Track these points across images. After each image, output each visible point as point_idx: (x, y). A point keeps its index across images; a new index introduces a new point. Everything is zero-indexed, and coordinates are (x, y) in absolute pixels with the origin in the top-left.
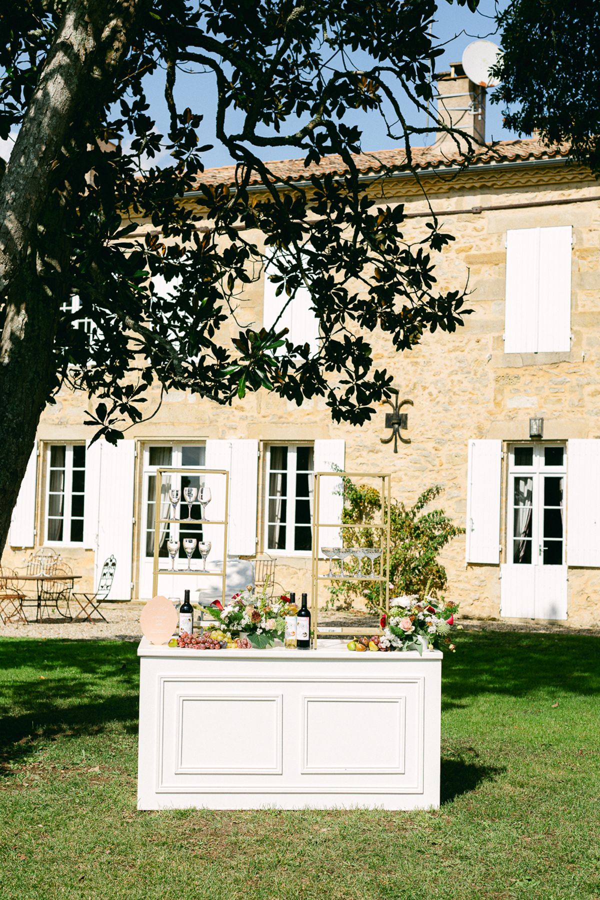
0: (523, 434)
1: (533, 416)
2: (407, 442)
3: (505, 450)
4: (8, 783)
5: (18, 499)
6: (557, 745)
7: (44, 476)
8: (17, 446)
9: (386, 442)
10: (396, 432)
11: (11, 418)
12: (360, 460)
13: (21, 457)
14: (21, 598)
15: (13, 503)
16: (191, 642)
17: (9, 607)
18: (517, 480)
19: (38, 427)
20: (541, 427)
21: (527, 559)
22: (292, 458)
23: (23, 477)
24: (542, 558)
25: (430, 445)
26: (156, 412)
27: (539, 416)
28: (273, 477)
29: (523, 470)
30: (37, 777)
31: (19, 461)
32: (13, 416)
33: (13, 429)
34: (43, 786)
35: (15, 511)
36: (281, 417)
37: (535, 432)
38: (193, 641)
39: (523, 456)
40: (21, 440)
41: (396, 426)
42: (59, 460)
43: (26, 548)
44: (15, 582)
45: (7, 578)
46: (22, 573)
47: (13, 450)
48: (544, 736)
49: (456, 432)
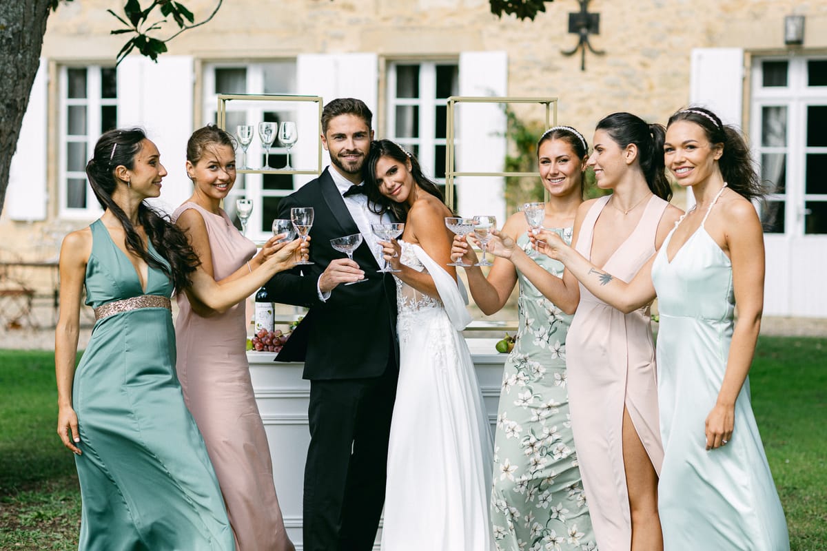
0: (773, 41)
1: (788, 11)
2: (600, 54)
3: (748, 63)
4: (18, 544)
5: (20, 144)
6: (805, 489)
7: (57, 114)
8: (16, 66)
9: (569, 54)
10: (583, 41)
11: (5, 24)
12: (529, 83)
13: (21, 81)
14: (30, 294)
15: (11, 149)
16: (271, 342)
17: (13, 307)
18: (766, 111)
19: (45, 38)
20: (802, 30)
21: (779, 227)
22: (428, 80)
23: (25, 110)
24: (801, 226)
25: (634, 60)
26: (215, 13)
27: (799, 12)
28: (400, 110)
29: (773, 95)
30: (60, 536)
31: (19, 87)
32: (8, 21)
33: (9, 40)
34: (68, 547)
35: (16, 161)
36: (410, 20)
37: (792, 36)
38: (274, 341)
39: (774, 72)
40: (20, 56)
41: (584, 31)
42: (79, 89)
43: (35, 222)
44: (19, 270)
45: (7, 265)
46: (30, 257)
47: (9, 72)
48: (787, 478)
49: (675, 39)
